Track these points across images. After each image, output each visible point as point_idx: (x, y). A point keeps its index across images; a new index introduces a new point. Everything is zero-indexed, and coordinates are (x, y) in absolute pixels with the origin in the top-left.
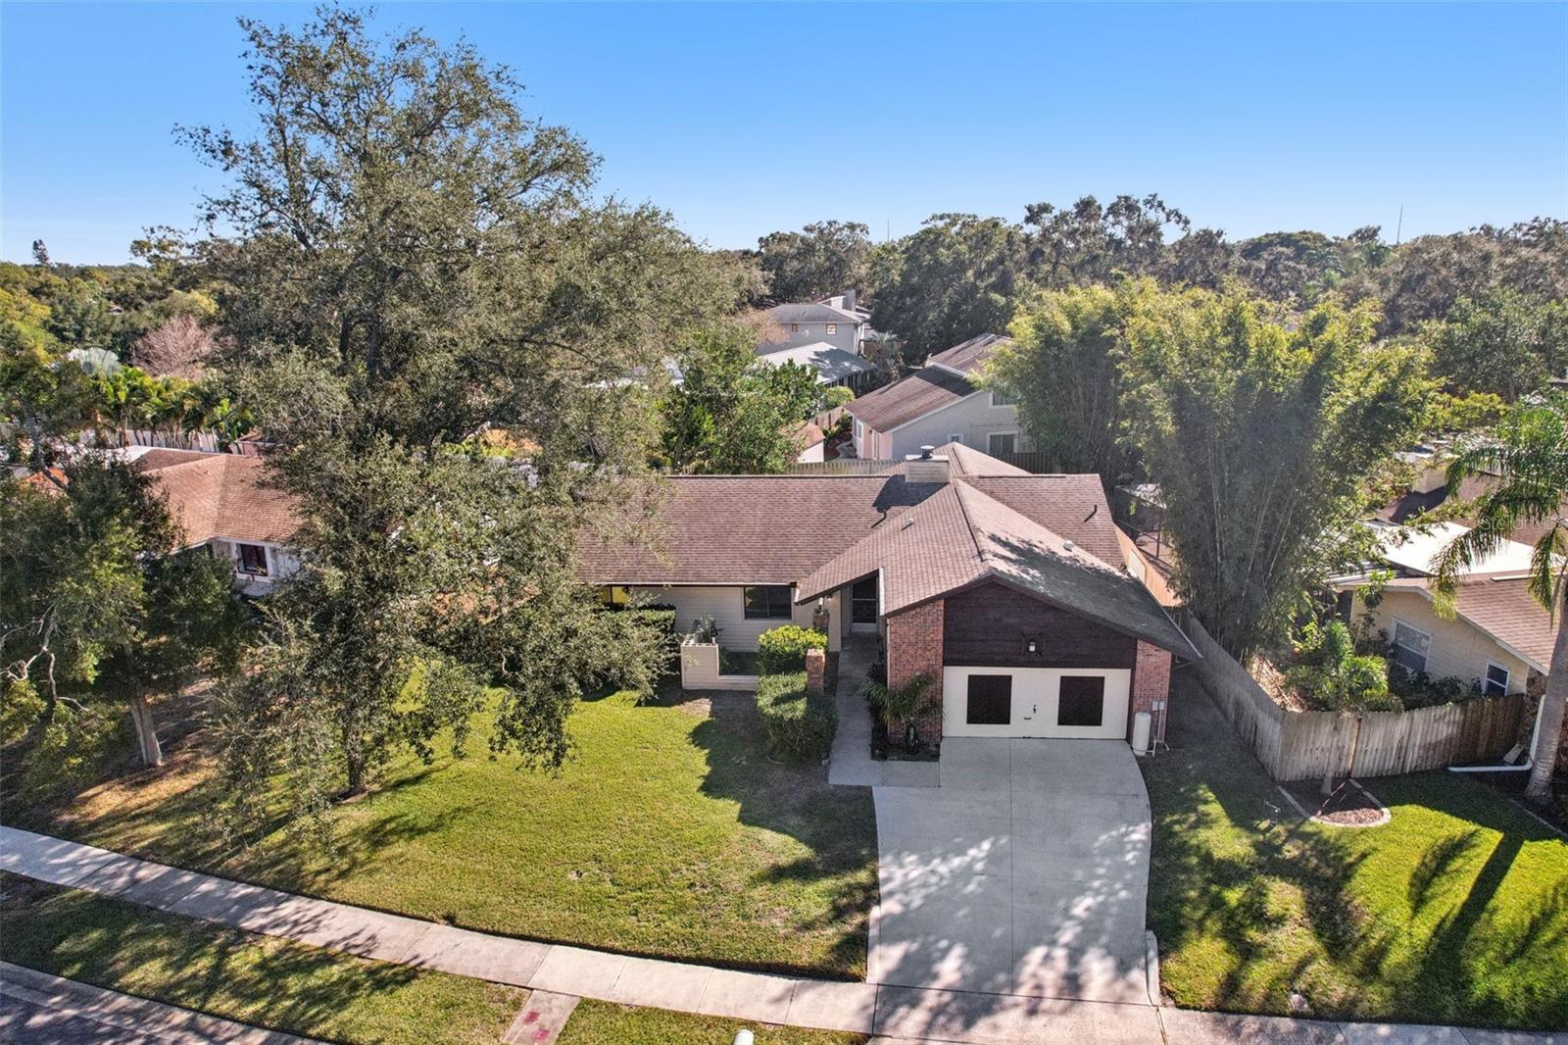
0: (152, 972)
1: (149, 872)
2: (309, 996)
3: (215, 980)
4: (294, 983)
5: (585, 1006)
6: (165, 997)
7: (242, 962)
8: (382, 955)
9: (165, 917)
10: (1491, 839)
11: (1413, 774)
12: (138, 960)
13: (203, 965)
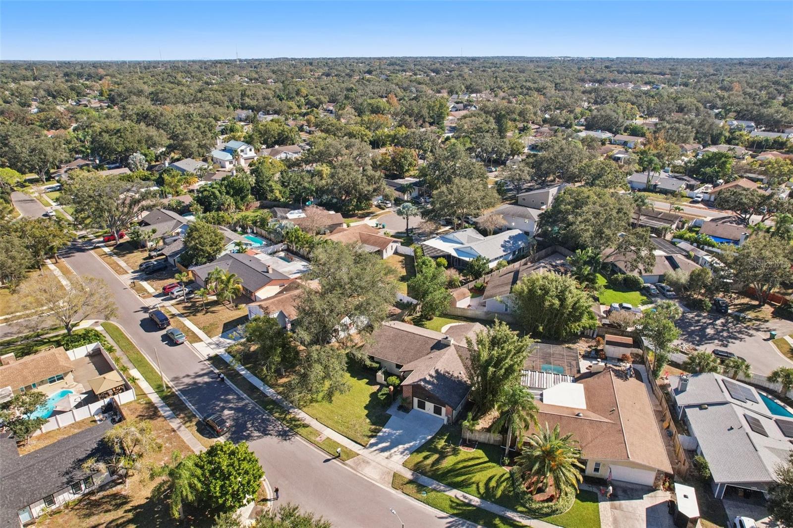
0: (277, 415)
1: (279, 397)
2: (295, 425)
3: (284, 419)
4: (293, 423)
5: (328, 438)
6: (278, 419)
7: (288, 417)
8: (306, 422)
9: (280, 406)
10: (487, 459)
11: (492, 445)
12: (276, 412)
13: (283, 416)
